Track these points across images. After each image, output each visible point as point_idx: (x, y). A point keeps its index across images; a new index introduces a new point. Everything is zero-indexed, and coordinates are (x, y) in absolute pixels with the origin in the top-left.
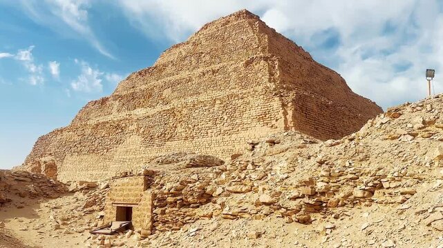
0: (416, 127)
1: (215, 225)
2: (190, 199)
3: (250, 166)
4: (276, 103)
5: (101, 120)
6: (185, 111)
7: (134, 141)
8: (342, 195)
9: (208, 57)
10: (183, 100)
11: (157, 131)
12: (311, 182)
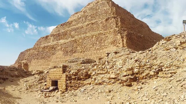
0: (177, 45)
1: (92, 88)
2: (82, 77)
3: (106, 63)
4: (119, 36)
5: (46, 45)
6: (81, 41)
7: (60, 53)
8: (145, 74)
9: (90, 18)
10: (80, 36)
11: (69, 49)
12: (132, 69)
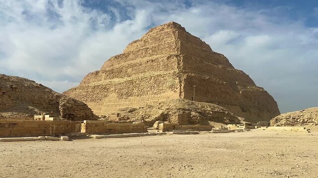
5: (97, 84)
6: (137, 82)
7: (113, 96)
9: (151, 51)
10: (137, 75)
11: (125, 91)
